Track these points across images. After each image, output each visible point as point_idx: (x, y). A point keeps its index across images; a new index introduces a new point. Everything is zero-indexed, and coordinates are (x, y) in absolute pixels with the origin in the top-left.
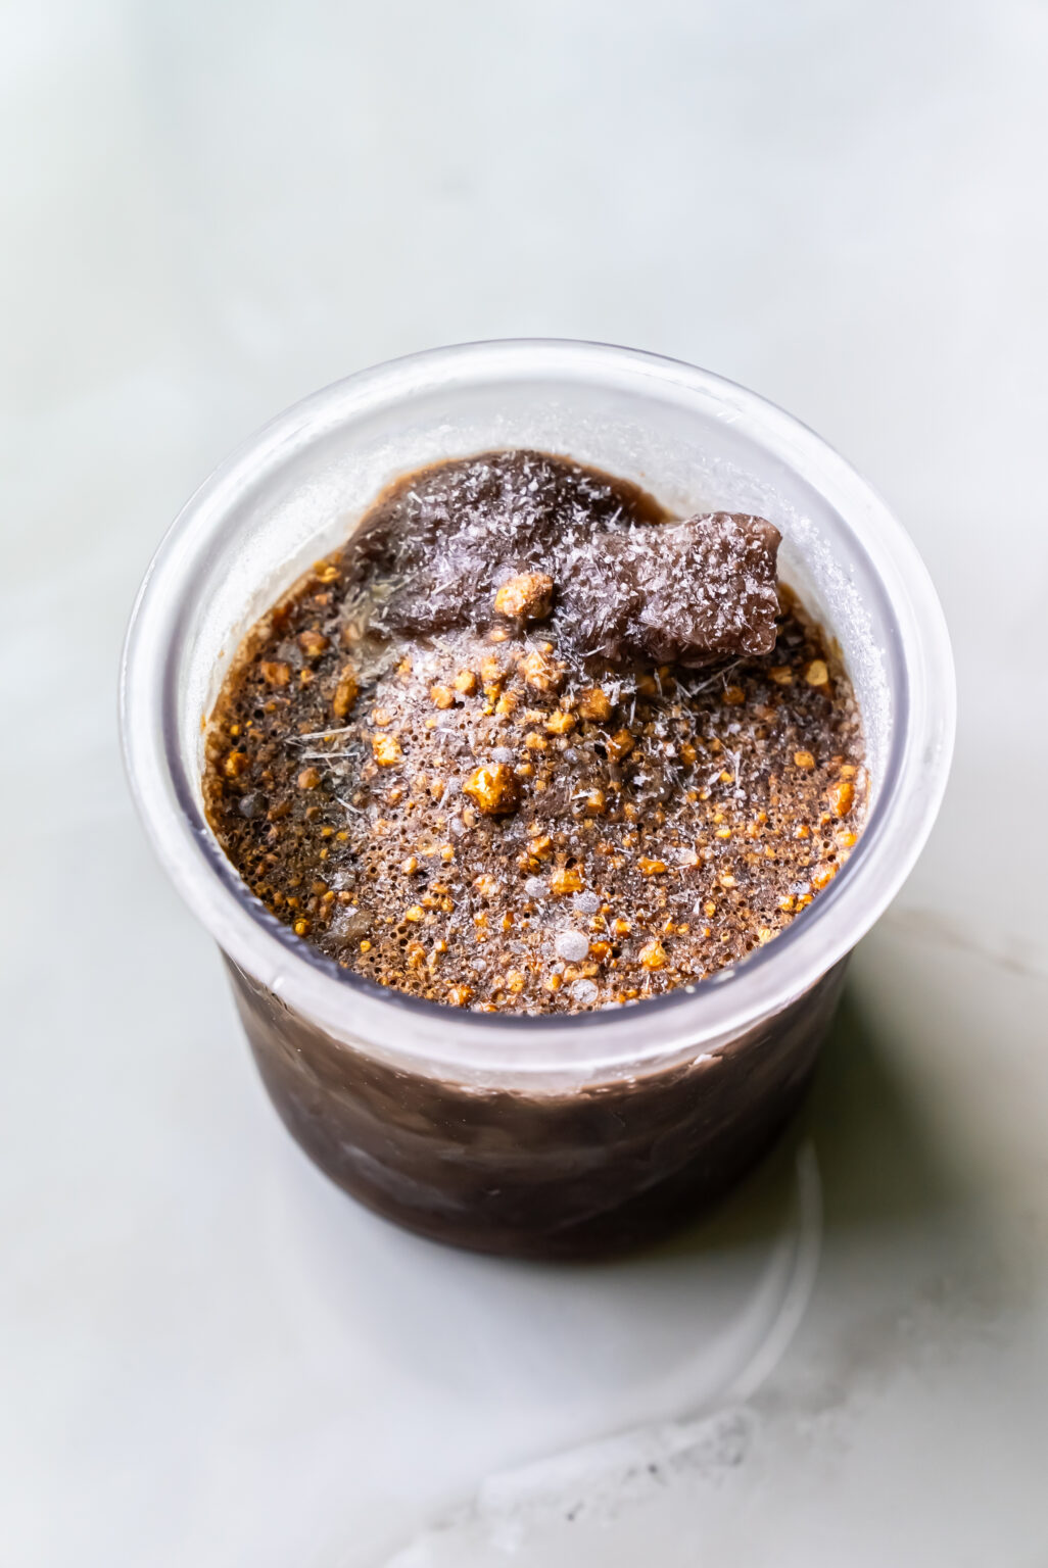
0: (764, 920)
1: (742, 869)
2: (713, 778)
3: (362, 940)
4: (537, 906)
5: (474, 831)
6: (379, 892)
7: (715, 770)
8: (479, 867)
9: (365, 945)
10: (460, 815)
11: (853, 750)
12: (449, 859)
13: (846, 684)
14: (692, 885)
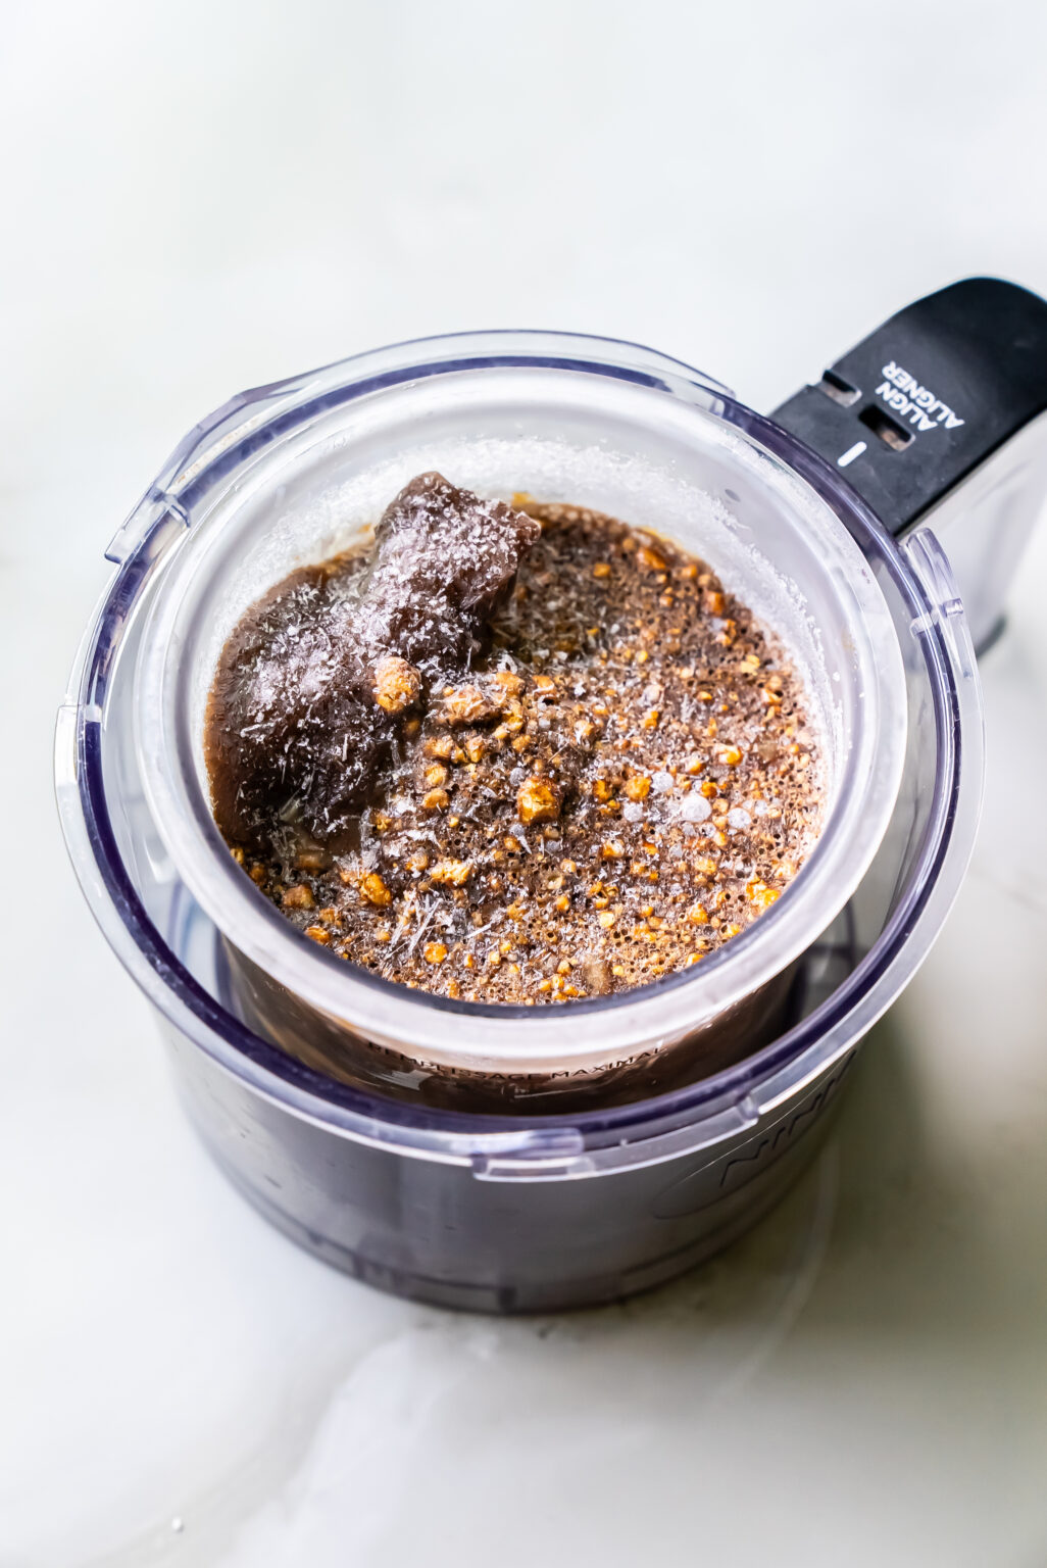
0: (732, 663)
1: (681, 658)
2: (592, 640)
3: (611, 971)
4: (649, 819)
5: (565, 836)
6: (573, 939)
7: (586, 637)
8: (595, 848)
9: (617, 970)
10: (547, 839)
11: (615, 530)
12: (576, 866)
13: (552, 509)
14: (680, 700)
